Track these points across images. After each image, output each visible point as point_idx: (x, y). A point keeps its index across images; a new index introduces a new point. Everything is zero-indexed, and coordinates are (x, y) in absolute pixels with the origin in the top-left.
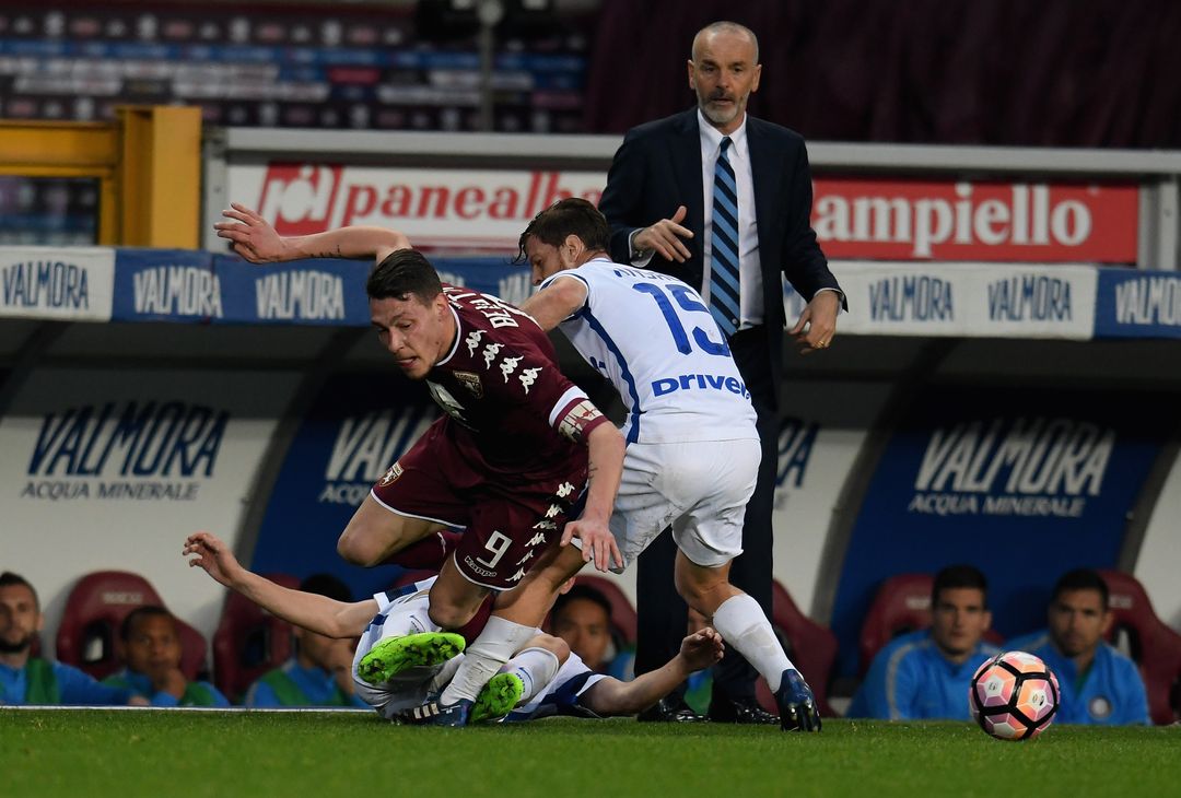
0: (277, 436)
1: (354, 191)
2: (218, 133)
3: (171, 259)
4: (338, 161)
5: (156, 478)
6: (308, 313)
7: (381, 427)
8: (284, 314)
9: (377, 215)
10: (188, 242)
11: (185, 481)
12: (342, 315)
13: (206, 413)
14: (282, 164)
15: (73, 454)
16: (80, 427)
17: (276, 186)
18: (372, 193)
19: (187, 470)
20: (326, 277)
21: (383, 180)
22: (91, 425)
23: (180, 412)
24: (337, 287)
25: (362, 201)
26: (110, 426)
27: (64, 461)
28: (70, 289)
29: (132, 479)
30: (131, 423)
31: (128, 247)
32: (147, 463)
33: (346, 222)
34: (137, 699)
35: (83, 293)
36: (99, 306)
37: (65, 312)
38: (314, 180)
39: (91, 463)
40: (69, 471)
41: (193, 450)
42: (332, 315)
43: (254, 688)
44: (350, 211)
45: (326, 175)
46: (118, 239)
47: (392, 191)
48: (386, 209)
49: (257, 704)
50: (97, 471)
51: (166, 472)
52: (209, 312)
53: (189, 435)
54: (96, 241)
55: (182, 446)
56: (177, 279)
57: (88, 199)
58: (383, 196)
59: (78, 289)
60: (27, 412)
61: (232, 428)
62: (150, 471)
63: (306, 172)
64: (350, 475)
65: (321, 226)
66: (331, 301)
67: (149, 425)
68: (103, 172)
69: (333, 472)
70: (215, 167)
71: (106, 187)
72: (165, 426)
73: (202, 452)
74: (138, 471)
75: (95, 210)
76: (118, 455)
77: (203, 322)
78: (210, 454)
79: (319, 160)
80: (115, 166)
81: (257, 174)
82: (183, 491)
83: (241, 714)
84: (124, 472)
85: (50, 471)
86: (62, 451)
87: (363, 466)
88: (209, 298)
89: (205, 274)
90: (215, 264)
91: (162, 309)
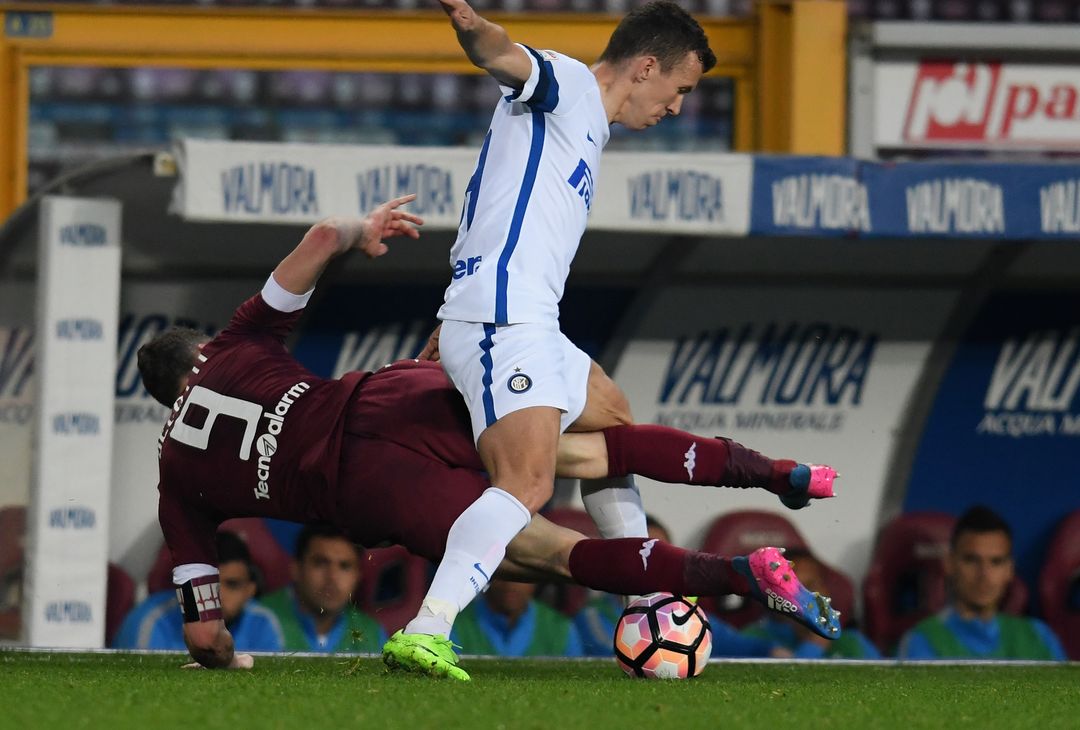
0: (931, 362)
1: (1014, 91)
2: (864, 28)
3: (816, 166)
4: (996, 58)
5: (799, 408)
6: (965, 226)
7: (1046, 350)
8: (939, 226)
9: (1039, 117)
10: (832, 148)
11: (831, 411)
12: (1001, 227)
13: (852, 336)
14: (936, 62)
15: (707, 381)
16: (715, 353)
17: (929, 85)
18: (1034, 93)
19: (833, 399)
20: (984, 186)
21: (1046, 78)
22: (728, 349)
23: (826, 334)
24: (996, 196)
25: (1023, 101)
26: (748, 350)
27: (697, 390)
28: (703, 200)
29: (773, 409)
30: (770, 348)
31: (767, 155)
32: (789, 391)
33: (1006, 126)
34: (781, 651)
35: (718, 205)
36: (735, 219)
37: (698, 226)
38: (970, 79)
39: (728, 390)
40: (704, 399)
41: (839, 376)
42: (990, 227)
43: (908, 640)
44: (1010, 113)
45: (983, 73)
46: (755, 146)
47: (1056, 91)
48: (1050, 111)
49: (912, 656)
50: (734, 399)
51: (809, 400)
52: (855, 224)
53: (835, 358)
54: (732, 146)
55: (827, 372)
56: (822, 189)
57: (722, 101)
58: (1045, 96)
59: (712, 200)
60: (656, 335)
61: (882, 352)
62: (793, 399)
63: (961, 70)
64: (1012, 402)
65: (978, 131)
66: (989, 212)
67: (790, 350)
68: (738, 72)
69: (993, 400)
70: (862, 65)
71: (743, 89)
72: (808, 350)
73: (850, 378)
74: (780, 400)
75: (730, 114)
76: (757, 381)
77: (850, 236)
78: (858, 380)
79: (974, 57)
80: (752, 65)
81: (906, 73)
82: (828, 421)
83: (892, 667)
84: (763, 400)
85: (683, 399)
86: (696, 378)
87: (1025, 395)
88: (856, 209)
89: (851, 183)
90: (863, 172)
91: (804, 222)
